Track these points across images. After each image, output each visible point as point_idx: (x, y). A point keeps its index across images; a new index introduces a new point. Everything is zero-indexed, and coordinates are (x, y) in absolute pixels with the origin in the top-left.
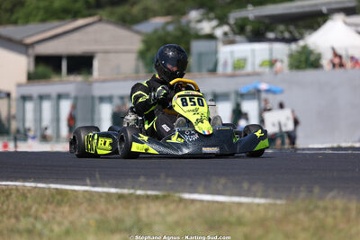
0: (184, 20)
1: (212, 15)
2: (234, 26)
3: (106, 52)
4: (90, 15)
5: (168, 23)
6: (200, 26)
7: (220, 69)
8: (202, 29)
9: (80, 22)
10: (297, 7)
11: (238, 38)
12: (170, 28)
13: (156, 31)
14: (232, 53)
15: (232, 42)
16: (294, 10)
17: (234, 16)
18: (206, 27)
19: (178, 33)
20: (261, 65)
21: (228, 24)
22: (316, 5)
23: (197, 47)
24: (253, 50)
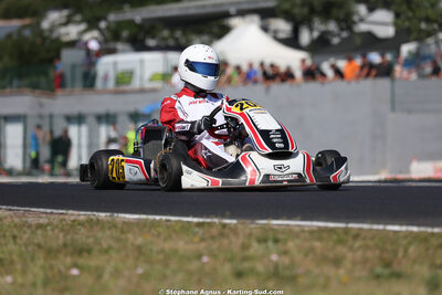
0: (45, 25)
1: (78, 17)
2: (108, 35)
5: (24, 27)
6: (63, 30)
7: (99, 84)
8: (68, 34)
10: (198, 7)
11: (120, 46)
12: (27, 33)
13: (9, 36)
14: (115, 64)
15: (112, 51)
17: (112, 17)
18: (72, 32)
19: (39, 41)
20: (151, 80)
21: (99, 29)
22: (221, 5)
23: (69, 58)
24: (142, 62)
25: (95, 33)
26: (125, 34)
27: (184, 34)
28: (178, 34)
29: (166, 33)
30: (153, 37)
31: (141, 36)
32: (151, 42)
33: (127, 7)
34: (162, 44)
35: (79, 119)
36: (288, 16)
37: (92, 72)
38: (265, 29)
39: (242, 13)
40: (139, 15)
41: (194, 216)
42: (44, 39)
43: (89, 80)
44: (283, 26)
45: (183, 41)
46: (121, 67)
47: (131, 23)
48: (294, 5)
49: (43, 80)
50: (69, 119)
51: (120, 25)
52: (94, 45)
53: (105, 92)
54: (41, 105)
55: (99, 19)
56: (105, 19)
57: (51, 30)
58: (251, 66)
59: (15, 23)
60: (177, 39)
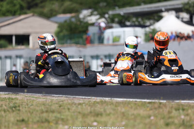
0: (81, 16)
1: (95, 13)
2: (109, 20)
3: (37, 33)
4: (26, 13)
5: (72, 17)
6: (89, 18)
7: (105, 42)
8: (91, 20)
9: (22, 17)
10: (148, 8)
11: (114, 25)
12: (73, 20)
13: (65, 21)
14: (112, 33)
15: (111, 27)
16: (146, 10)
17: (111, 12)
18: (93, 19)
19: (78, 23)
21: (105, 18)
22: (158, 7)
23: (92, 30)
24: (124, 32)
25: (103, 20)
26: (116, 20)
27: (142, 20)
28: (140, 19)
29: (134, 19)
30: (129, 21)
31: (123, 21)
32: (128, 23)
33: (117, 8)
34: (133, 24)
35: (97, 57)
36: (188, 11)
37: (102, 37)
38: (178, 17)
39: (168, 10)
40: (122, 11)
41: (147, 99)
42: (81, 22)
43: (101, 40)
44: (185, 16)
45: (142, 23)
46: (115, 34)
47: (119, 15)
48: (190, 7)
49: (81, 40)
50: (93, 57)
51: (114, 16)
52: (103, 25)
53: (108, 45)
54: (80, 51)
55: (105, 13)
56: (107, 13)
57: (84, 18)
58: (172, 33)
59: (68, 16)
60: (139, 22)
